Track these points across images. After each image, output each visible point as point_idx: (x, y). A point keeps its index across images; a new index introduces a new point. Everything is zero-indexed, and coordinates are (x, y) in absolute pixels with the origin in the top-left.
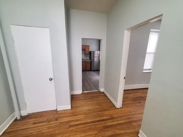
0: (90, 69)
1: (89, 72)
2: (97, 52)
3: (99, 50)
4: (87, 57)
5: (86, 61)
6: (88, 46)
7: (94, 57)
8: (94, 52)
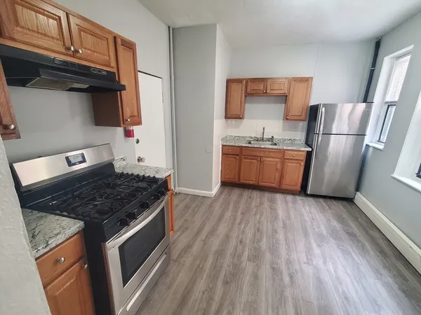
0: (298, 188)
1: (290, 198)
2: (349, 106)
3: (365, 101)
4: (295, 129)
5: (283, 152)
6: (307, 80)
7: (328, 134)
8: (331, 108)
